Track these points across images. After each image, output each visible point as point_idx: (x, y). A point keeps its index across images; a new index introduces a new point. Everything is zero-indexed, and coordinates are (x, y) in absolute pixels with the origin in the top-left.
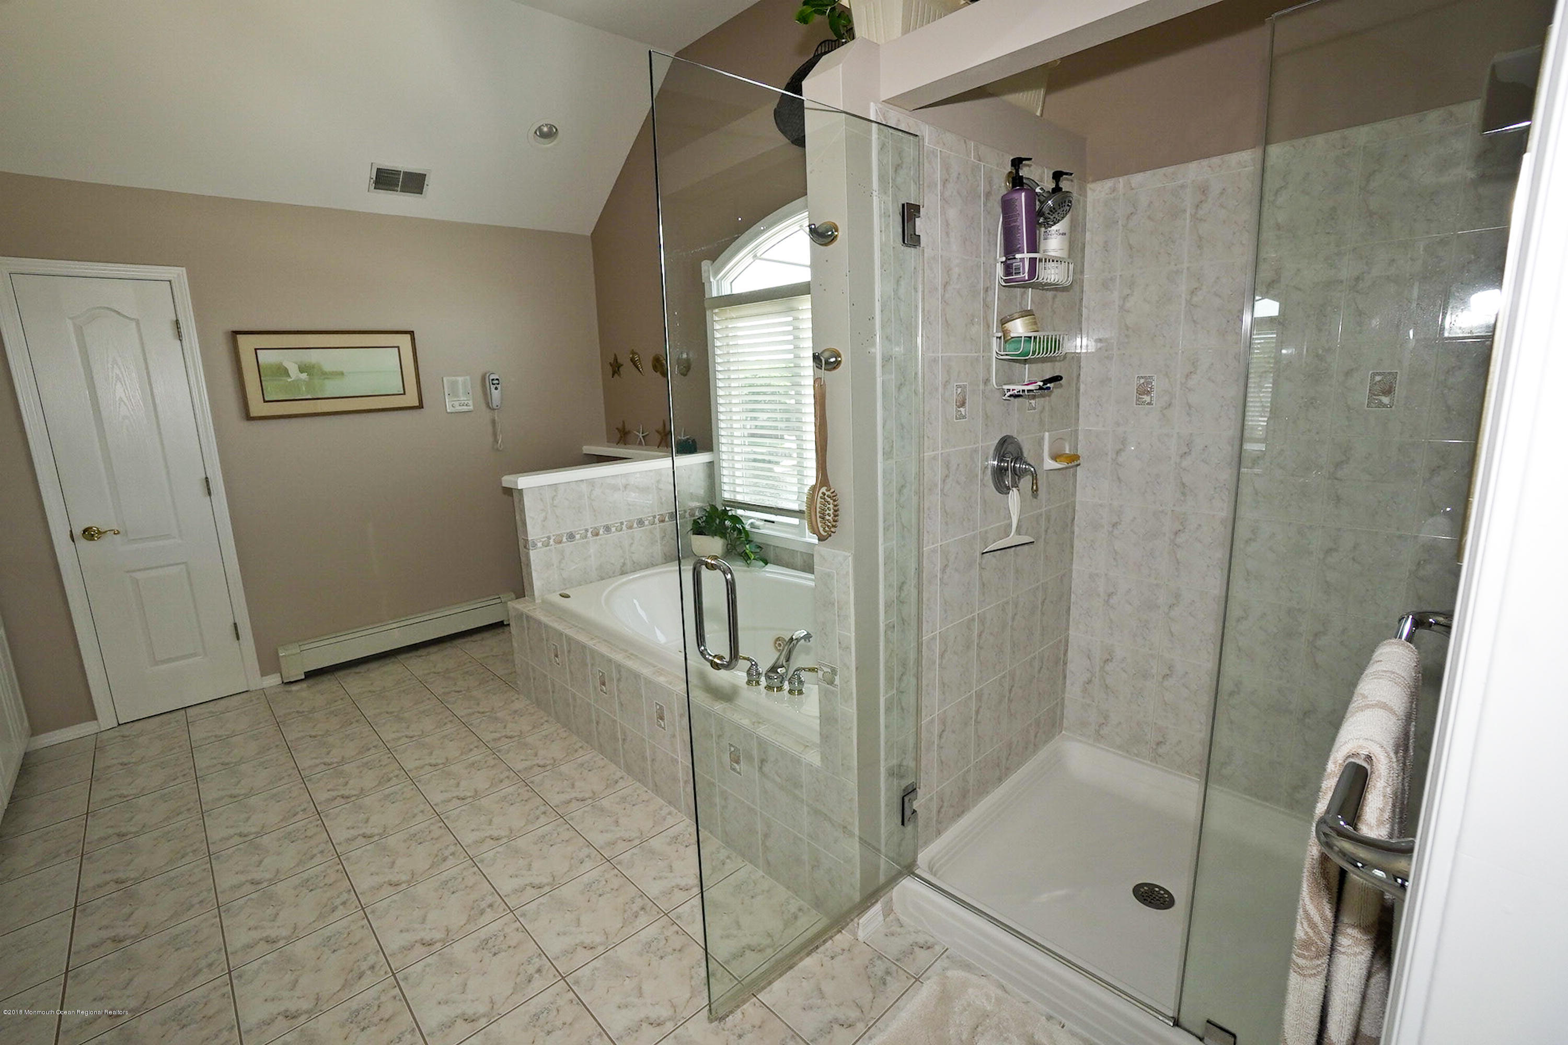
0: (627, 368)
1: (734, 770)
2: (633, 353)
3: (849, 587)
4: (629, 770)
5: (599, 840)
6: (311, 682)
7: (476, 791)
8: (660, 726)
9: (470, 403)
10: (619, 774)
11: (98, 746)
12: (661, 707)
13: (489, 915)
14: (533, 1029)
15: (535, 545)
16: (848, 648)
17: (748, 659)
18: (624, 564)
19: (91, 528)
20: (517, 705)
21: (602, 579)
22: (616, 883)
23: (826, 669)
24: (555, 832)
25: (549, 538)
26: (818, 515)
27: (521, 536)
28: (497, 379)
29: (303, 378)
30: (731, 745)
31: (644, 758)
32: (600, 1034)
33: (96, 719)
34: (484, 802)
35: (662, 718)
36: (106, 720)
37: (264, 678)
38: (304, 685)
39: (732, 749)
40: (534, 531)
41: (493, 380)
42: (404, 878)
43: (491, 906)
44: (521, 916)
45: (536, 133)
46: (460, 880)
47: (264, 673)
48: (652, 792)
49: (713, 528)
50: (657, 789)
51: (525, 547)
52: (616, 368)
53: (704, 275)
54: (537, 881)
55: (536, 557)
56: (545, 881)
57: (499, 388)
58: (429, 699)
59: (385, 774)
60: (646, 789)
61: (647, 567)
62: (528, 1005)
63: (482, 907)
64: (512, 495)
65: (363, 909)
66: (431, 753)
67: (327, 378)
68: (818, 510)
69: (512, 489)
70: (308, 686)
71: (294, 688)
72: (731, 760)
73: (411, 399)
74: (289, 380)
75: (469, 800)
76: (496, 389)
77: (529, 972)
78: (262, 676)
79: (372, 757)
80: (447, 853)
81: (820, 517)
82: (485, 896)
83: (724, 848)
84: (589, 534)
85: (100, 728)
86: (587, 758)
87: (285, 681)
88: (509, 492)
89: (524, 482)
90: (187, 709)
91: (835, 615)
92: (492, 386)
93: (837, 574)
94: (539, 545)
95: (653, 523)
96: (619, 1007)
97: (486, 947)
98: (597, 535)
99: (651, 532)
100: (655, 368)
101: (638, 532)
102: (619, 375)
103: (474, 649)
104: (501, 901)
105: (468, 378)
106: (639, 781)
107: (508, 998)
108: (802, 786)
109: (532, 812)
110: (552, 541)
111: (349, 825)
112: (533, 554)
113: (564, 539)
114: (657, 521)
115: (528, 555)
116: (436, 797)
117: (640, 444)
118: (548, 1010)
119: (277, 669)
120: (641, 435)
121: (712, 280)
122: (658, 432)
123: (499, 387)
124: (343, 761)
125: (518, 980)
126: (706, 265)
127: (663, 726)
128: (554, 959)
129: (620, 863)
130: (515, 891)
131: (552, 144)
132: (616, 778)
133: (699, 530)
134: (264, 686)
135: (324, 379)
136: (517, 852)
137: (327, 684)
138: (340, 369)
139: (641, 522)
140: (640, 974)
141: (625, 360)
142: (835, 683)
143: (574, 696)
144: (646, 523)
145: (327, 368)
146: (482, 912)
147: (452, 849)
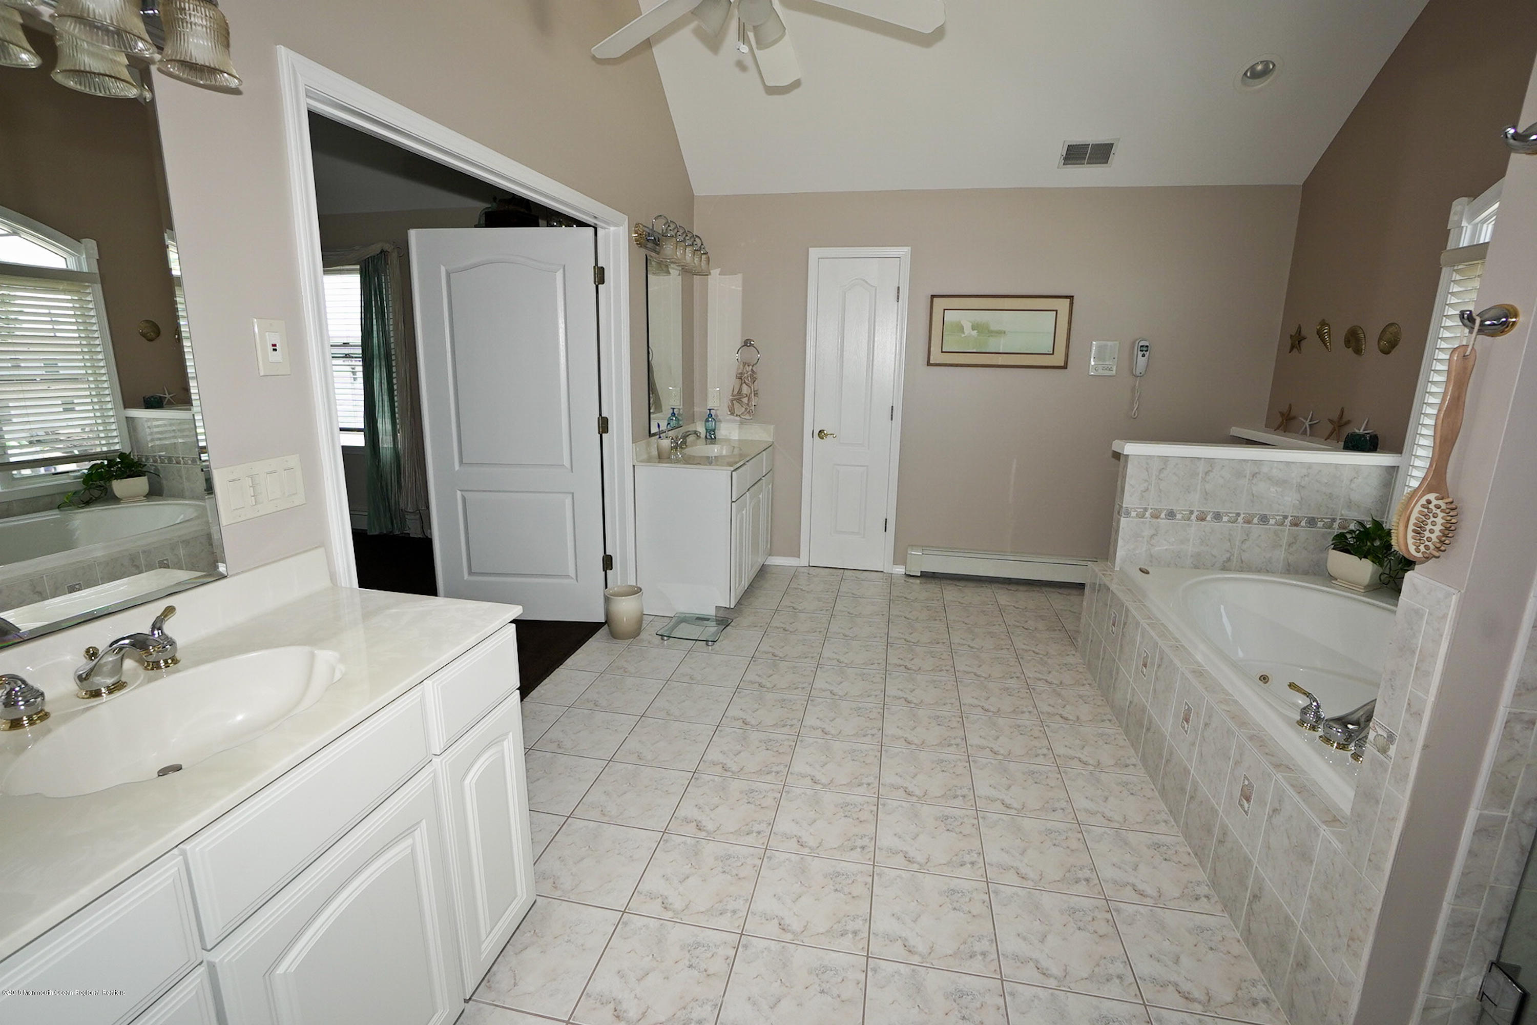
0: (1311, 341)
1: (1242, 806)
2: (1323, 323)
3: (1442, 636)
4: (1144, 759)
5: (1081, 802)
6: (924, 580)
7: (999, 710)
8: (1184, 728)
9: (1114, 368)
10: (1133, 761)
11: (795, 573)
12: (1189, 708)
13: (958, 802)
14: (946, 898)
15: (1128, 513)
16: (1418, 715)
17: (1308, 695)
18: (1229, 560)
19: (823, 430)
20: (1070, 660)
21: (1196, 567)
22: (1074, 844)
23: (1380, 732)
24: (1046, 775)
25: (1146, 510)
26: (1411, 527)
27: (1117, 501)
28: (1147, 346)
29: (973, 334)
30: (1245, 777)
31: (1160, 756)
32: (992, 941)
33: (799, 558)
34: (1001, 721)
35: (1187, 721)
36: (803, 561)
37: (895, 566)
38: (918, 581)
39: (1246, 782)
40: (1130, 499)
41: (1141, 346)
42: (916, 741)
43: (964, 796)
44: (982, 818)
45: (1245, 74)
46: (953, 765)
47: (895, 563)
48: (1159, 793)
49: (1366, 548)
50: (1163, 793)
51: (1119, 512)
52: (1297, 341)
53: (1453, 218)
54: (1008, 801)
55: (1125, 525)
56: (1015, 805)
57: (1146, 356)
58: (999, 625)
59: (941, 665)
60: (1153, 787)
61: (1259, 571)
62: (951, 880)
63: (957, 793)
64: (1119, 459)
65: (882, 746)
66: (980, 666)
67: (992, 336)
68: (1413, 520)
69: (1120, 454)
70: (921, 583)
71: (911, 580)
72: (1241, 795)
73: (1058, 360)
74: (963, 336)
75: (990, 714)
76: (1144, 355)
77: (965, 860)
78: (894, 564)
79: (937, 650)
80: (953, 742)
81: (1414, 531)
82: (964, 787)
83: (1208, 885)
84: (1193, 517)
85: (800, 564)
86: (1111, 731)
87: (907, 573)
88: (1117, 456)
89: (1131, 449)
90: (846, 570)
91: (1412, 665)
92: (1139, 352)
93: (1430, 614)
94: (1133, 514)
95: (1282, 524)
96: (1019, 935)
97: (945, 821)
98: (1203, 519)
99: (1276, 533)
100: (1348, 343)
101: (1256, 529)
102: (1299, 350)
103: (1057, 601)
104: (973, 797)
105: (1117, 343)
106: (1151, 777)
107: (940, 865)
108: (1312, 862)
109: (1034, 749)
110: (1148, 514)
111: (900, 687)
112: (1123, 521)
113: (1163, 516)
114: (1287, 522)
115: (1119, 521)
116: (967, 699)
117: (1305, 433)
118: (963, 894)
119: (905, 564)
120: (1307, 423)
121: (1464, 224)
122: (1331, 421)
123: (1147, 354)
124: (916, 644)
125: (954, 859)
126: (1458, 205)
127: (1186, 729)
128: (989, 864)
129: (1088, 832)
130: (987, 798)
131: (1264, 84)
132: (1128, 762)
133: (1342, 544)
134: (893, 572)
135: (989, 336)
136: (1005, 771)
137: (933, 587)
138: (1003, 329)
139: (1264, 519)
140: (1051, 925)
141: (1310, 332)
142: (1389, 753)
143: (1118, 669)
144: (1272, 522)
145: (993, 327)
146: (955, 797)
147: (958, 741)
